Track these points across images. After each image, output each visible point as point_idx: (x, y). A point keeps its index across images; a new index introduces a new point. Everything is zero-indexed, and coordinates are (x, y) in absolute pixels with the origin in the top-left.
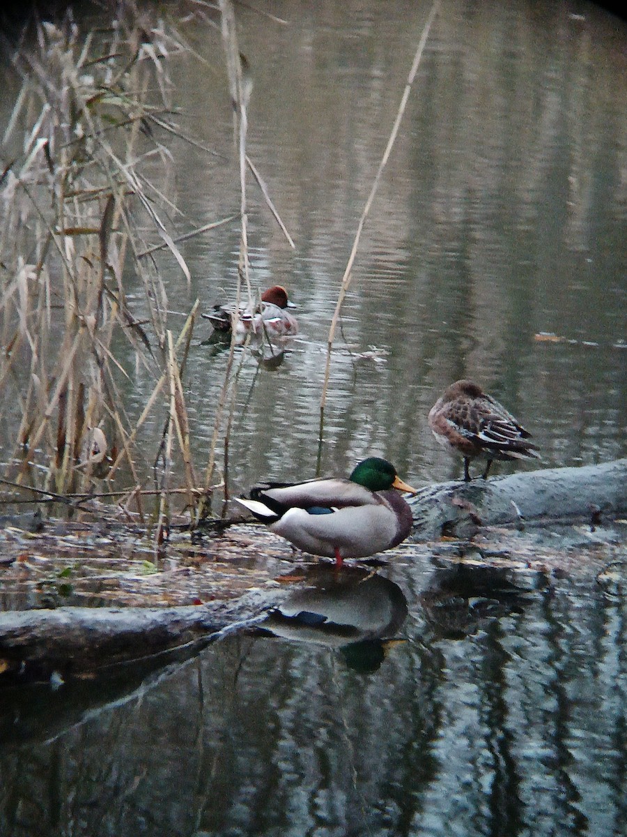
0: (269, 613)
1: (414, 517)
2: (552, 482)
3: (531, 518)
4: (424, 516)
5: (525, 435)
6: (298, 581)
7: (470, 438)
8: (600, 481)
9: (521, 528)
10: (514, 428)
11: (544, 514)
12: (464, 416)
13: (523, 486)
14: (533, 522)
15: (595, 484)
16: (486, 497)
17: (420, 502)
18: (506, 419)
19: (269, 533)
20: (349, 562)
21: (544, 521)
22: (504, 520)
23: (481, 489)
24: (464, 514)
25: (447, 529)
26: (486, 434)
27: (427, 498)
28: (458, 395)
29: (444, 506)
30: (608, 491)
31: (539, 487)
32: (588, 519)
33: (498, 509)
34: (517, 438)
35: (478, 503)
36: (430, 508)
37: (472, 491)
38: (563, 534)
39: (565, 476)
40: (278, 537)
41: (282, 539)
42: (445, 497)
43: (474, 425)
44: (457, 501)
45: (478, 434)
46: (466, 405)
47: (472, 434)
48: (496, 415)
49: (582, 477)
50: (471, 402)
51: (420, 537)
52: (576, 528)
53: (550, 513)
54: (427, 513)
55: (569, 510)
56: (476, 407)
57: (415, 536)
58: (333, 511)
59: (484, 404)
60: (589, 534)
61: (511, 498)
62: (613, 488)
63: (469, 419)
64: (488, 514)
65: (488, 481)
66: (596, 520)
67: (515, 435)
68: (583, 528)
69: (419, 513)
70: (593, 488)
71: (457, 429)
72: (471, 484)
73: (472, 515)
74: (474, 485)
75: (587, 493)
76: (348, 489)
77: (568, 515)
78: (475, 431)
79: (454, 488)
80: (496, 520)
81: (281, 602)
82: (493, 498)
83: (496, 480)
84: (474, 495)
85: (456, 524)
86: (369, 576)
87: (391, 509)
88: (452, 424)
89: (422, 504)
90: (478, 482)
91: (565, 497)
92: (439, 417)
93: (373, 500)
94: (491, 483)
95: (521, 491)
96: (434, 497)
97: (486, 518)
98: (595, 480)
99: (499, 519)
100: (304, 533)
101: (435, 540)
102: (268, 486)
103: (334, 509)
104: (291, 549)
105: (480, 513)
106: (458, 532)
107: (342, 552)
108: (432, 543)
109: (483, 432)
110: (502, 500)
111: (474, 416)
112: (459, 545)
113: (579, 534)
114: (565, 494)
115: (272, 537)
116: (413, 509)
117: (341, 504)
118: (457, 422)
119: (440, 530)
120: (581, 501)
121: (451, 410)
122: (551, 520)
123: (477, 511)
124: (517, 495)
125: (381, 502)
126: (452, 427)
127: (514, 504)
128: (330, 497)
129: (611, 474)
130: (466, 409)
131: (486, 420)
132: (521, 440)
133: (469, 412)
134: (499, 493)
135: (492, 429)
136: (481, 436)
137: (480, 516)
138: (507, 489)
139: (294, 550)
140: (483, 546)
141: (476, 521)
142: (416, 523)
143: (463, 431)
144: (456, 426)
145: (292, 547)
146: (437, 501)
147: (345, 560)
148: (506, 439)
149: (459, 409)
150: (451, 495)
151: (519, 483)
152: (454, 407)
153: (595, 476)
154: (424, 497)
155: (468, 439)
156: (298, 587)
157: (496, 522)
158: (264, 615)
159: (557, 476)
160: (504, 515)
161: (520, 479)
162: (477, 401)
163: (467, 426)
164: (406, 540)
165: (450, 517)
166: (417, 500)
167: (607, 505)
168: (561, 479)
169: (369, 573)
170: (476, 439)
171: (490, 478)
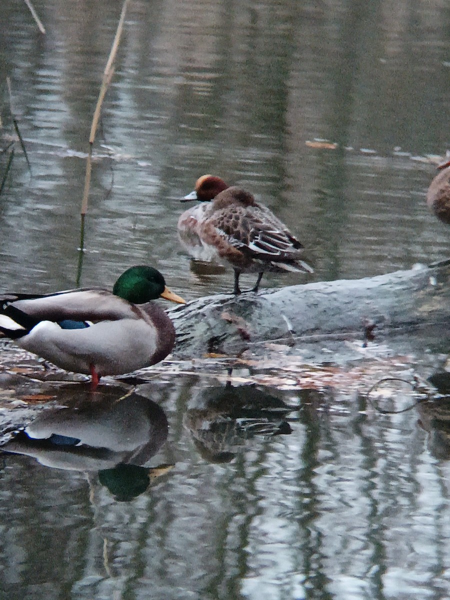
0: (13, 434)
1: (178, 332)
2: (326, 296)
3: (303, 333)
4: (190, 332)
5: (297, 245)
6: (48, 401)
7: (240, 249)
8: (375, 295)
9: (292, 344)
10: (286, 238)
11: (316, 329)
12: (235, 225)
13: (295, 299)
14: (304, 337)
15: (368, 297)
16: (257, 311)
17: (186, 316)
18: (279, 229)
19: (19, 350)
20: (108, 380)
21: (316, 336)
22: (274, 335)
23: (252, 303)
24: (232, 329)
25: (214, 345)
26: (257, 244)
27: (193, 313)
28: (230, 203)
29: (211, 321)
30: (382, 305)
31: (312, 300)
32: (362, 333)
33: (268, 323)
34: (290, 249)
35: (247, 317)
36: (197, 323)
37: (242, 304)
38: (336, 351)
39: (340, 288)
40: (29, 353)
41: (33, 356)
42: (213, 310)
43: (244, 235)
44: (225, 315)
45: (248, 245)
46: (237, 214)
47: (242, 245)
48: (268, 225)
49: (356, 290)
50: (243, 211)
51: (185, 353)
52: (347, 343)
53: (324, 327)
54: (193, 328)
55: (341, 324)
56: (249, 216)
57: (180, 352)
58: (88, 326)
59: (256, 214)
60: (362, 350)
61: (282, 312)
62: (388, 302)
63: (240, 228)
64: (258, 328)
65: (259, 294)
66: (369, 335)
67: (287, 246)
68: (354, 343)
69: (185, 328)
70: (368, 301)
71: (228, 238)
72: (241, 297)
73: (240, 330)
74: (245, 299)
75: (360, 306)
76: (104, 302)
77: (341, 329)
78: (245, 241)
79: (222, 302)
80: (266, 334)
81: (28, 422)
82: (263, 312)
83: (267, 293)
84: (245, 309)
85: (224, 340)
86: (127, 395)
87: (152, 324)
88: (222, 233)
89: (188, 319)
90: (249, 297)
91: (338, 311)
92: (208, 225)
93: (132, 313)
94: (262, 296)
95: (293, 305)
96: (201, 311)
97: (255, 333)
98: (369, 293)
99: (269, 334)
100: (54, 348)
101: (200, 356)
102: (15, 297)
103: (89, 323)
104: (43, 367)
105: (249, 328)
106: (225, 349)
107: (97, 369)
108: (197, 360)
109: (253, 243)
110: (272, 314)
111: (244, 225)
112: (227, 361)
113: (350, 351)
114: (338, 308)
115: (23, 354)
116: (177, 324)
117: (97, 318)
118: (228, 231)
119: (206, 346)
120: (355, 314)
121: (222, 219)
122: (323, 336)
123: (246, 326)
124: (289, 308)
125: (140, 316)
126: (221, 236)
127: (285, 318)
128: (85, 309)
129: (387, 287)
130: (237, 218)
131: (258, 229)
132: (294, 251)
133: (240, 221)
134: (270, 307)
135: (263, 239)
136: (252, 246)
137: (249, 331)
138: (279, 303)
139: (46, 367)
140: (251, 363)
141: (245, 337)
142: (181, 339)
143: (233, 240)
144: (226, 235)
145: (43, 364)
146: (204, 315)
147: (102, 378)
148: (278, 251)
149: (231, 217)
150: (219, 309)
151: (291, 295)
152: (226, 216)
153: (368, 289)
154: (190, 311)
155: (239, 249)
156: (47, 407)
157: (266, 337)
158: (8, 437)
159: (330, 290)
160: (274, 330)
161: (293, 292)
162: (249, 209)
163: (237, 236)
164: (170, 356)
165: (217, 333)
166: (183, 314)
167: (381, 320)
168: (334, 292)
169: (127, 392)
170: (246, 249)
171: (261, 291)
